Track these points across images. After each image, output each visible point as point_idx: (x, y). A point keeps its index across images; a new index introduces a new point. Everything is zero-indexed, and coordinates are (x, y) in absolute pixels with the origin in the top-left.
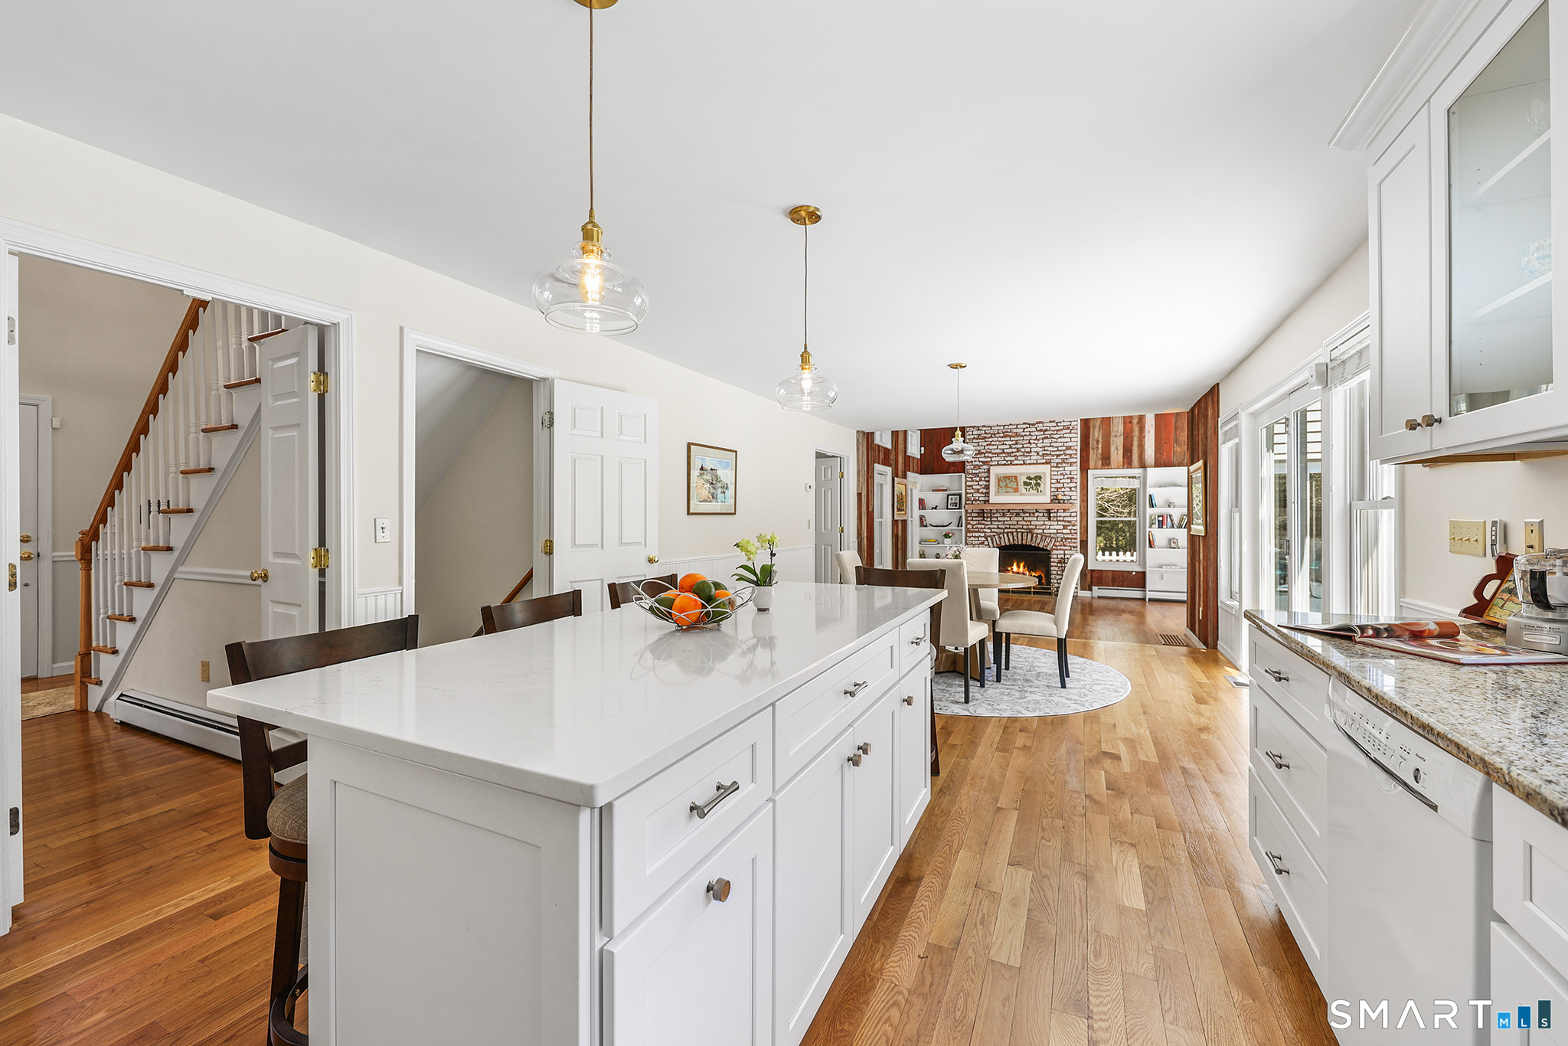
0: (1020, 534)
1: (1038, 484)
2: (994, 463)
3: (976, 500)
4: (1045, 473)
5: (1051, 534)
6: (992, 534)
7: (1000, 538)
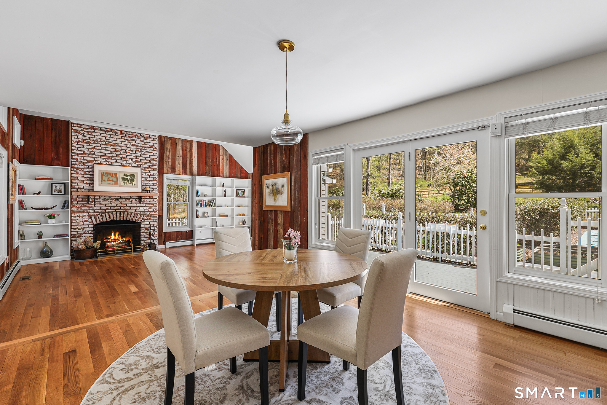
0: (118, 213)
1: (132, 180)
2: (97, 162)
3: (81, 189)
4: (137, 173)
5: (140, 212)
6: (95, 214)
7: (102, 216)
